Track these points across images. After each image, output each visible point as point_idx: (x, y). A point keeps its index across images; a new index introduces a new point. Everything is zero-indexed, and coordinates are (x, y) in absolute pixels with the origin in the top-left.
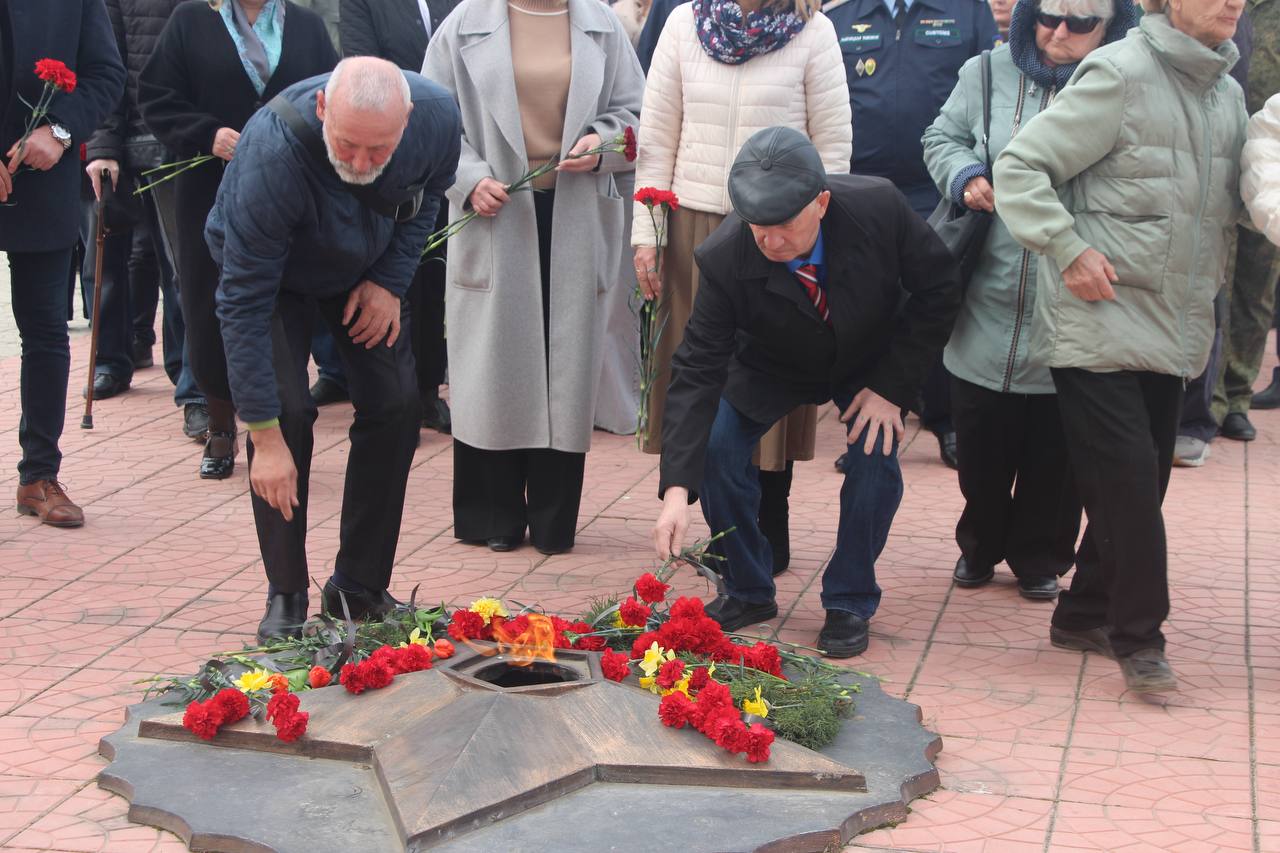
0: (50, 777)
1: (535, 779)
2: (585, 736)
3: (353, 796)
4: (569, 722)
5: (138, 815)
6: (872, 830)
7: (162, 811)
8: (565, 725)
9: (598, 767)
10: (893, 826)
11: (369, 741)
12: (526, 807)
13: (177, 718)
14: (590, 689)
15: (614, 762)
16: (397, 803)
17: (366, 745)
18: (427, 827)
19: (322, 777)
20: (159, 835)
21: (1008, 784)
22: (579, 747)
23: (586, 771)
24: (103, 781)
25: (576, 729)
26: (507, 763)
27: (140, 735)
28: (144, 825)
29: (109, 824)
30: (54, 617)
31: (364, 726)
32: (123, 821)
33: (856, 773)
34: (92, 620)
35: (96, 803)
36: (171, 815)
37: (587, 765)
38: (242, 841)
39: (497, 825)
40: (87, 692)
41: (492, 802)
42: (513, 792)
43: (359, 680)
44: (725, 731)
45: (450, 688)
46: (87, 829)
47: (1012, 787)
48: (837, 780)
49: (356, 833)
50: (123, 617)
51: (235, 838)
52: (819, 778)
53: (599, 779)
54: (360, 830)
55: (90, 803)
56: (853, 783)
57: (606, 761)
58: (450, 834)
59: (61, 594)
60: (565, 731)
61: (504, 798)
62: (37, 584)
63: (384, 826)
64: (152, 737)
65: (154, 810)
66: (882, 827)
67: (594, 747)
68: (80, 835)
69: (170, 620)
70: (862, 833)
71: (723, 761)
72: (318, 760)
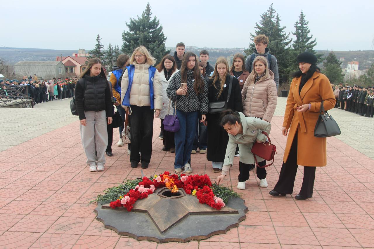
0: (86, 218)
1: (181, 216)
2: (186, 206)
3: (146, 221)
4: (183, 203)
5: (107, 227)
6: (241, 221)
7: (111, 226)
8: (182, 204)
9: (190, 212)
10: (245, 220)
11: (146, 209)
12: (180, 222)
13: (108, 205)
14: (185, 196)
15: (193, 211)
16: (157, 223)
17: (146, 210)
18: (165, 229)
19: (139, 217)
20: (111, 231)
21: (259, 209)
22: (186, 209)
23: (188, 213)
24: (98, 219)
25: (185, 205)
26: (175, 214)
27: (102, 208)
28: (108, 229)
29: (101, 228)
30: (77, 181)
31: (145, 206)
32: (103, 228)
33: (237, 211)
34: (84, 181)
35: (97, 224)
36: (113, 227)
37: (188, 212)
38: (129, 233)
39: (175, 226)
40: (88, 197)
41: (174, 222)
42: (178, 220)
43: (142, 197)
44: (213, 204)
45: (159, 198)
46: (97, 230)
47: (260, 209)
48: (234, 212)
49: (150, 230)
50: (90, 180)
51: (128, 233)
52: (230, 212)
53: (190, 214)
54: (150, 229)
55: (96, 224)
56: (236, 212)
57: (191, 211)
58: (168, 230)
59: (77, 176)
60: (183, 206)
61: (176, 221)
62: (73, 174)
63: (155, 228)
64: (104, 208)
65: (110, 226)
66: (243, 220)
67: (188, 208)
68: (96, 232)
69: (98, 181)
70: (240, 222)
71: (212, 210)
72: (136, 213)
